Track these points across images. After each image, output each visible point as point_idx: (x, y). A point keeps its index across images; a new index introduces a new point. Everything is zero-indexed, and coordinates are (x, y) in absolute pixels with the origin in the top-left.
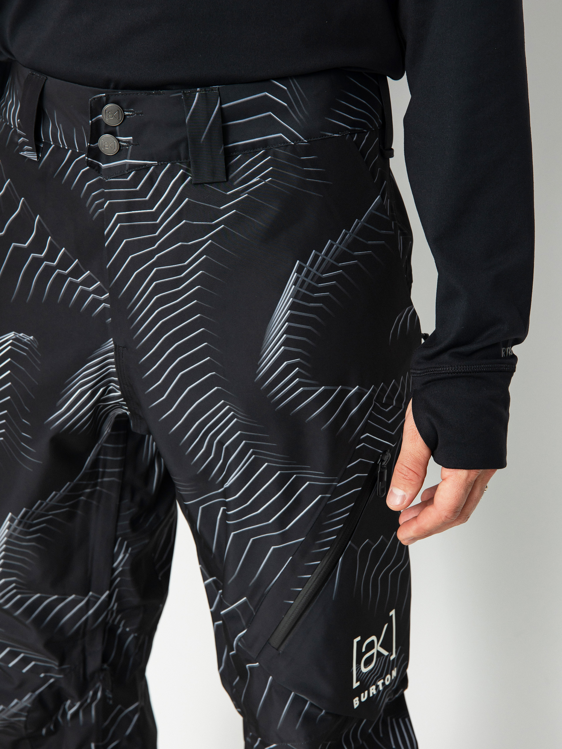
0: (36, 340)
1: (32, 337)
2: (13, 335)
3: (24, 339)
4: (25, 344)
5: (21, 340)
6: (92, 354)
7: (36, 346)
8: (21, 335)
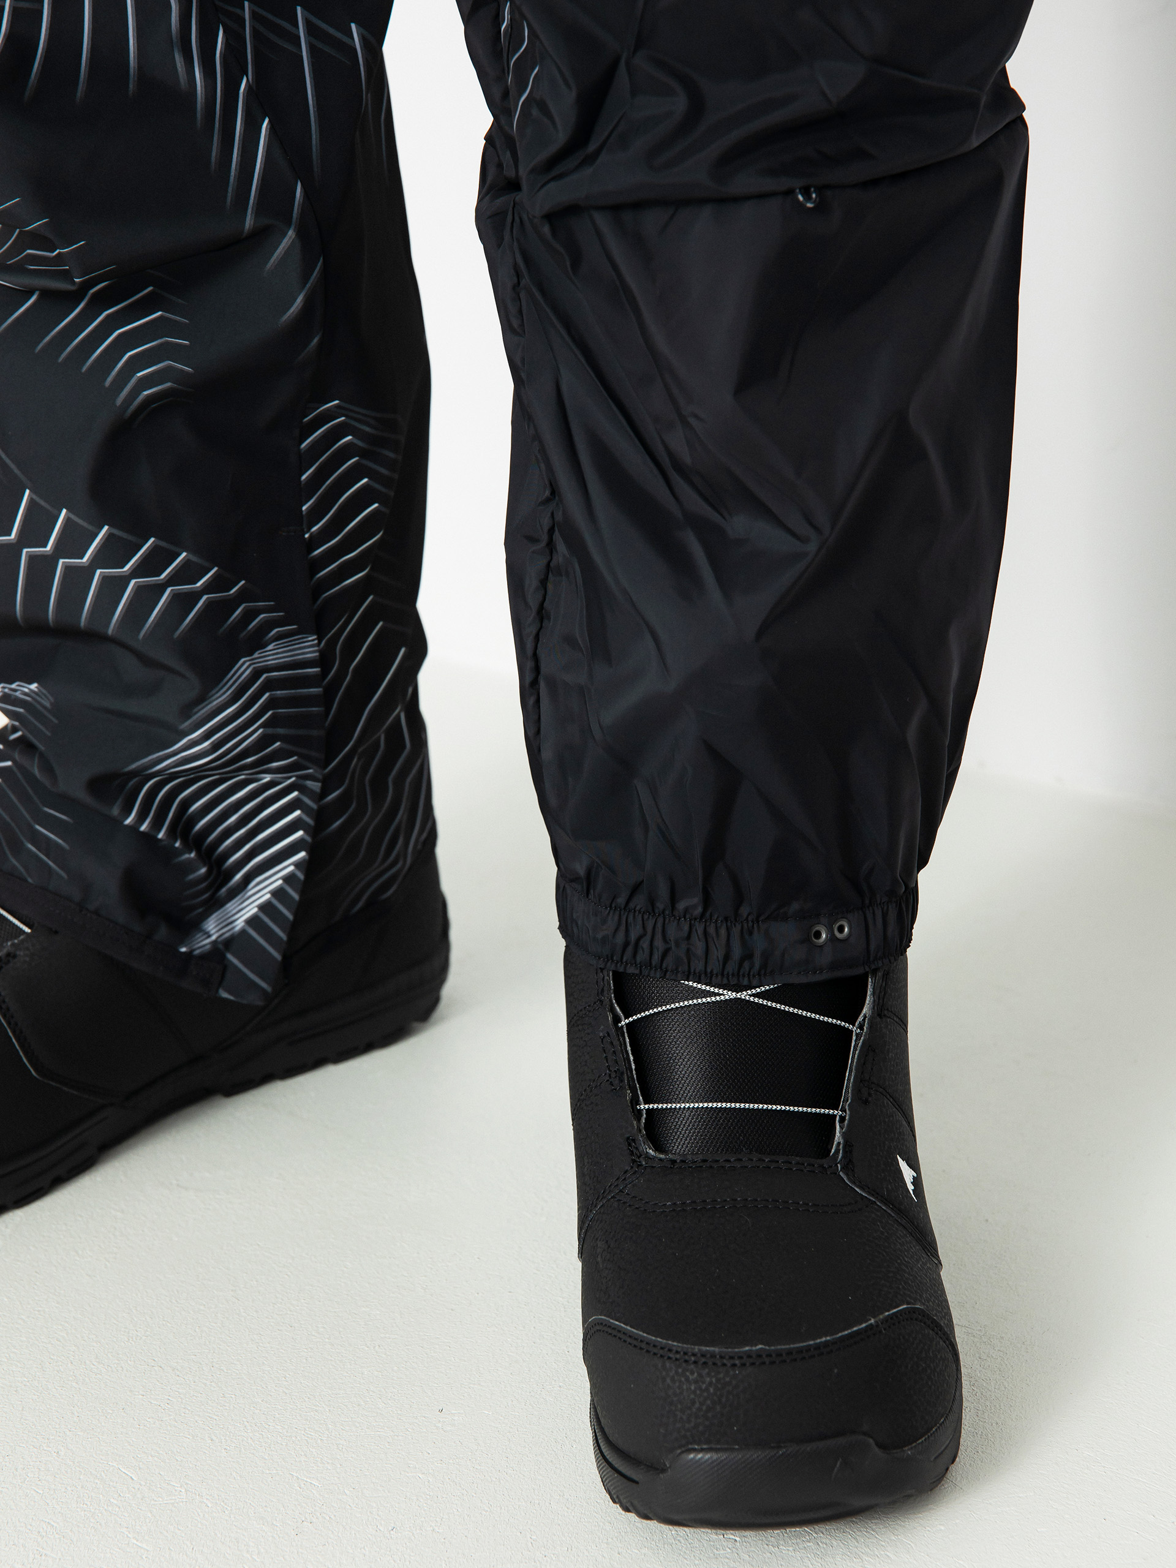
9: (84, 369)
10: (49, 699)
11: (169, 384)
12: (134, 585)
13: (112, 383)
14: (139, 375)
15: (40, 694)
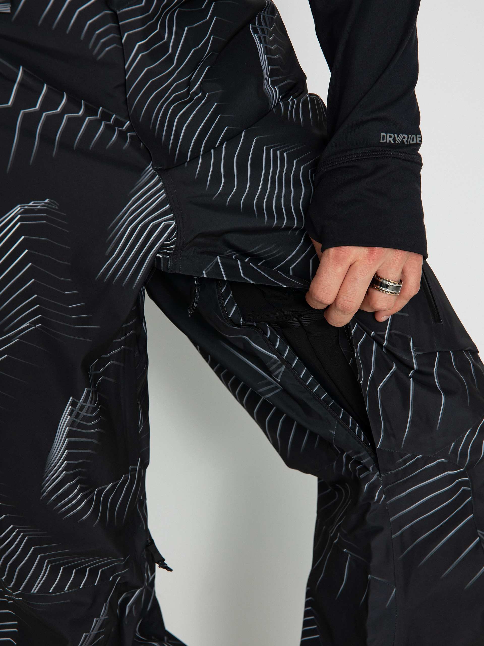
0: (52, 200)
1: (47, 201)
2: (19, 208)
3: (37, 206)
4: (40, 211)
5: (33, 209)
6: (134, 187)
7: (56, 207)
8: (31, 204)
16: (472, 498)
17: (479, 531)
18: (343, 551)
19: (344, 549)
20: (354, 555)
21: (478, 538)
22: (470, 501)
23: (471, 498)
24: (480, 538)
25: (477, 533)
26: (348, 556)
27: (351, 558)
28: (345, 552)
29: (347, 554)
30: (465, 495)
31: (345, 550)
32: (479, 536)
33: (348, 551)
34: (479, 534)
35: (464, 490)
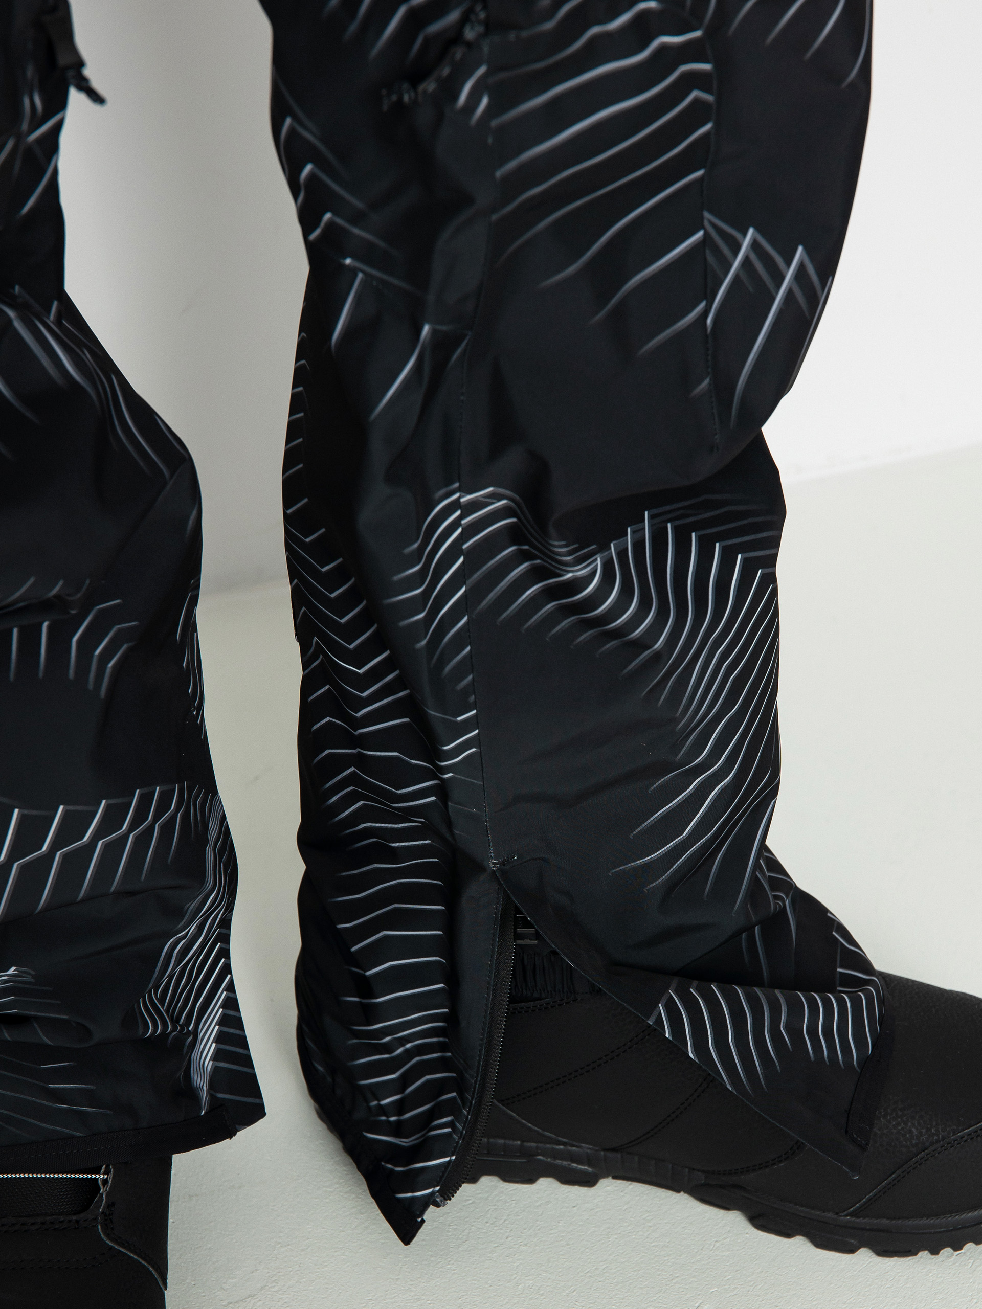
9: (41, 675)
10: (29, 974)
11: (125, 647)
12: (102, 845)
13: (76, 673)
14: (97, 652)
15: (20, 974)
16: (712, 128)
17: (706, 215)
18: (343, 266)
19: (345, 258)
20: (375, 272)
21: (701, 233)
22: (707, 135)
23: (708, 127)
24: (706, 234)
25: (702, 218)
26: (356, 276)
27: (363, 282)
28: (349, 266)
29: (354, 272)
30: (697, 114)
31: (348, 261)
32: (703, 227)
33: (358, 265)
34: (706, 223)
35: (696, 101)
